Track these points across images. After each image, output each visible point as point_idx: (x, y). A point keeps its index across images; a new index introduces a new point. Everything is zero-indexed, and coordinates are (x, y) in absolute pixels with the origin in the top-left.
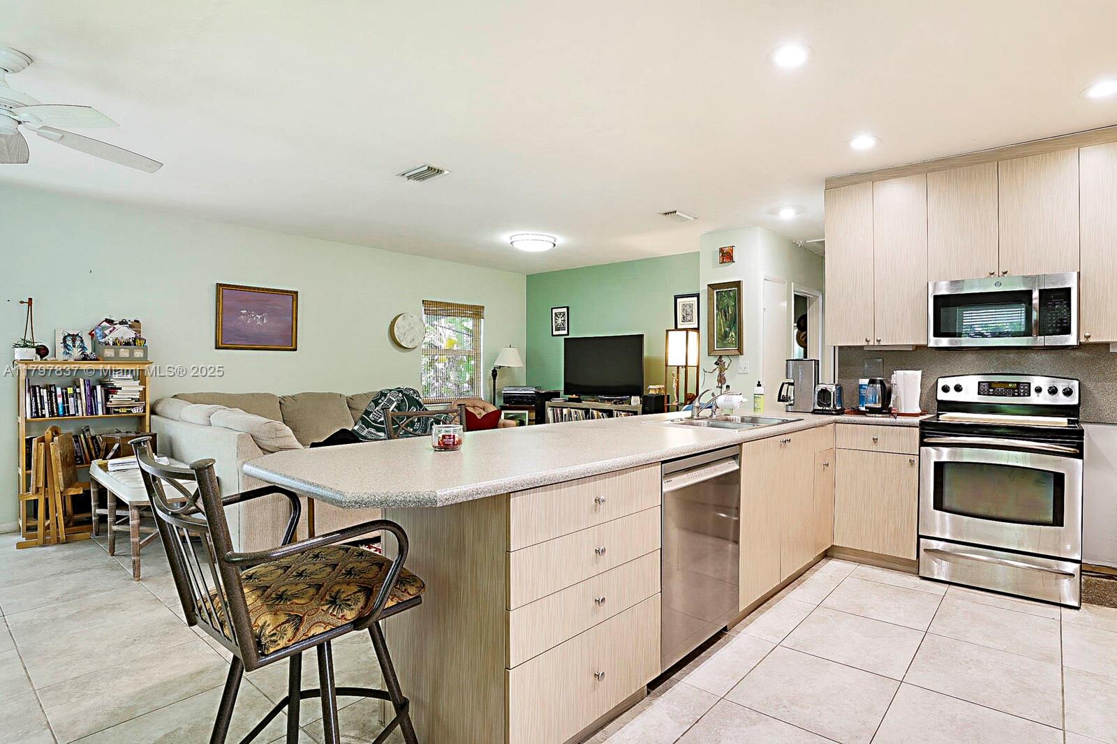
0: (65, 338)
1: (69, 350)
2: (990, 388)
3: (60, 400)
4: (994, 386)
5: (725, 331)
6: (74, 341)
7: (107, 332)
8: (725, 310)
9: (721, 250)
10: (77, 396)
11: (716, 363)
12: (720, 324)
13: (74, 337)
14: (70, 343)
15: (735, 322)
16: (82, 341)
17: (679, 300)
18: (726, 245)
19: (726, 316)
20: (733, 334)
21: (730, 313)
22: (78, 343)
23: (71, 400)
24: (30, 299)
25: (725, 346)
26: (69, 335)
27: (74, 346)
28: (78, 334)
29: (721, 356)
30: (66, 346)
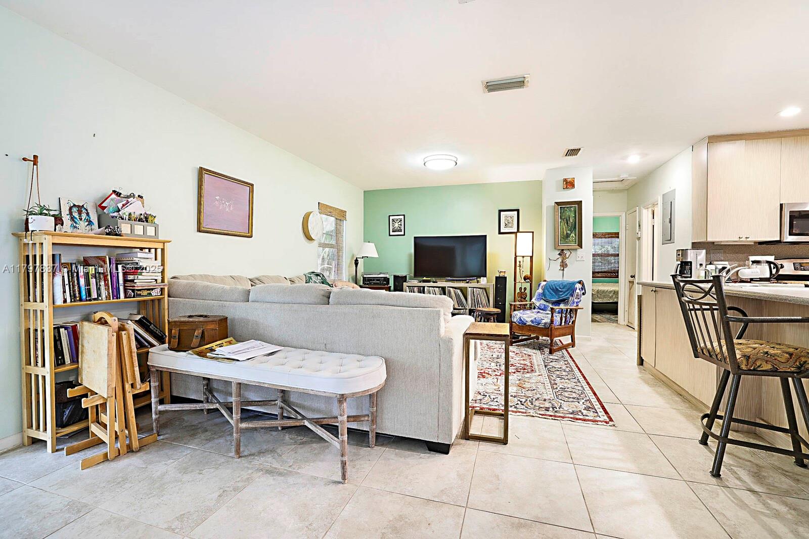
0: (71, 209)
1: (76, 223)
2: (801, 266)
3: (82, 281)
4: (804, 265)
5: (567, 234)
6: (80, 213)
7: (120, 205)
8: (567, 220)
9: (565, 180)
10: (99, 277)
11: (559, 254)
12: (563, 228)
13: (80, 208)
14: (76, 215)
15: (575, 228)
16: (88, 214)
17: (502, 213)
18: (569, 176)
19: (567, 223)
20: (573, 235)
21: (571, 221)
22: (84, 216)
23: (93, 281)
24: (35, 157)
25: (567, 243)
26: (74, 205)
27: (81, 219)
28: (83, 206)
29: (563, 250)
30: (73, 219)
